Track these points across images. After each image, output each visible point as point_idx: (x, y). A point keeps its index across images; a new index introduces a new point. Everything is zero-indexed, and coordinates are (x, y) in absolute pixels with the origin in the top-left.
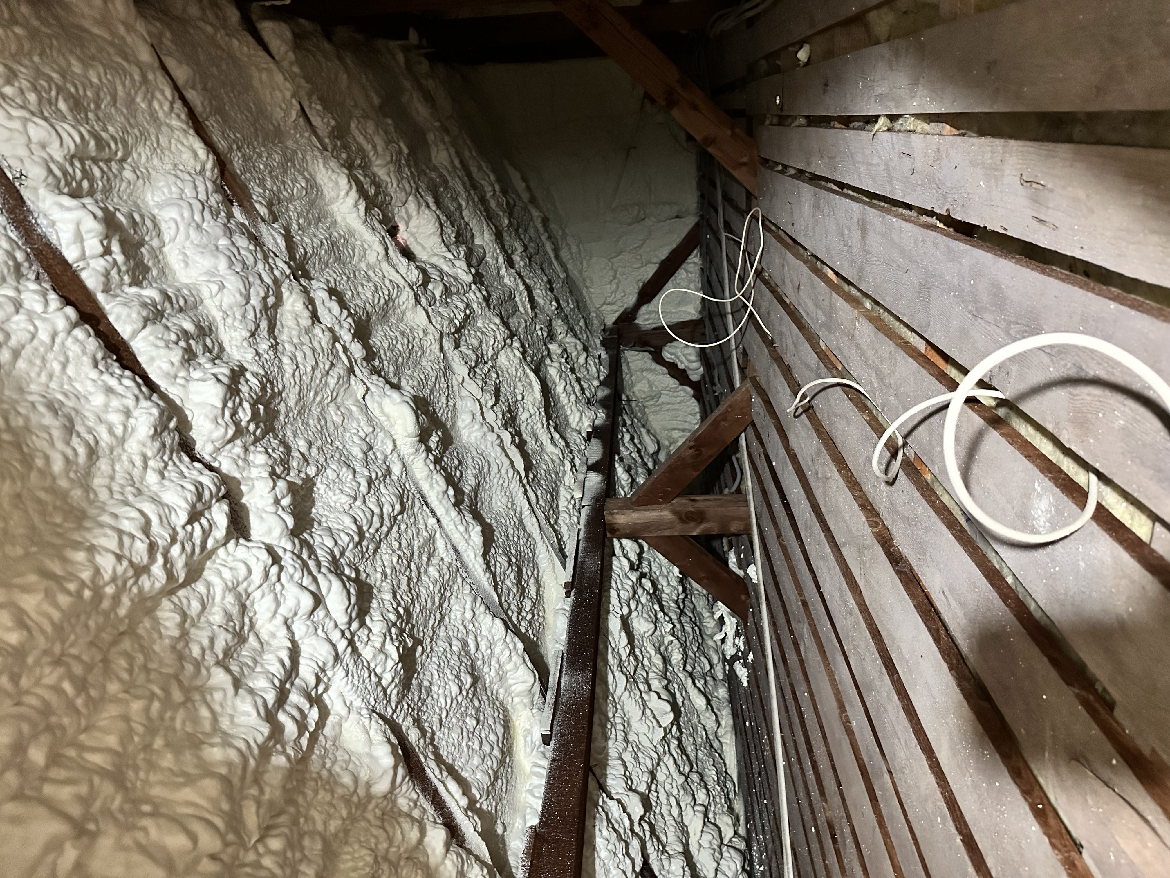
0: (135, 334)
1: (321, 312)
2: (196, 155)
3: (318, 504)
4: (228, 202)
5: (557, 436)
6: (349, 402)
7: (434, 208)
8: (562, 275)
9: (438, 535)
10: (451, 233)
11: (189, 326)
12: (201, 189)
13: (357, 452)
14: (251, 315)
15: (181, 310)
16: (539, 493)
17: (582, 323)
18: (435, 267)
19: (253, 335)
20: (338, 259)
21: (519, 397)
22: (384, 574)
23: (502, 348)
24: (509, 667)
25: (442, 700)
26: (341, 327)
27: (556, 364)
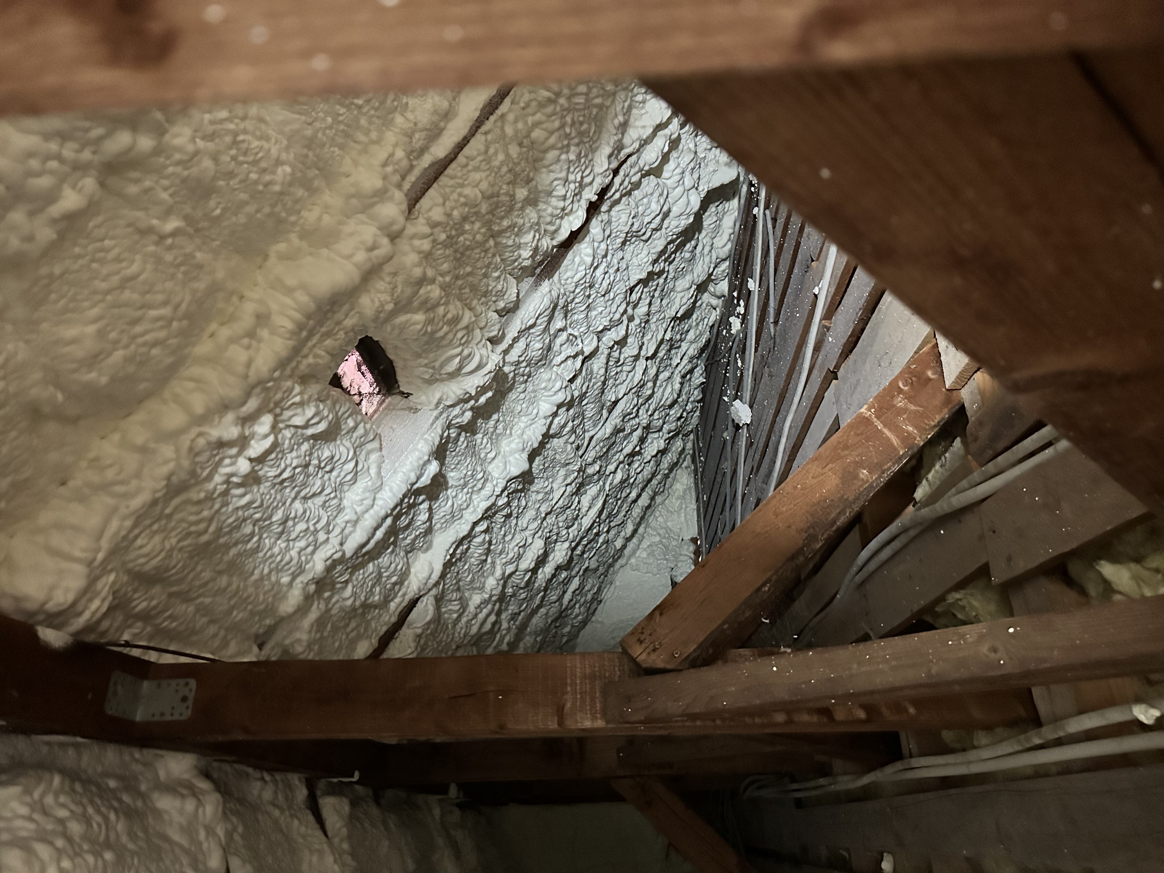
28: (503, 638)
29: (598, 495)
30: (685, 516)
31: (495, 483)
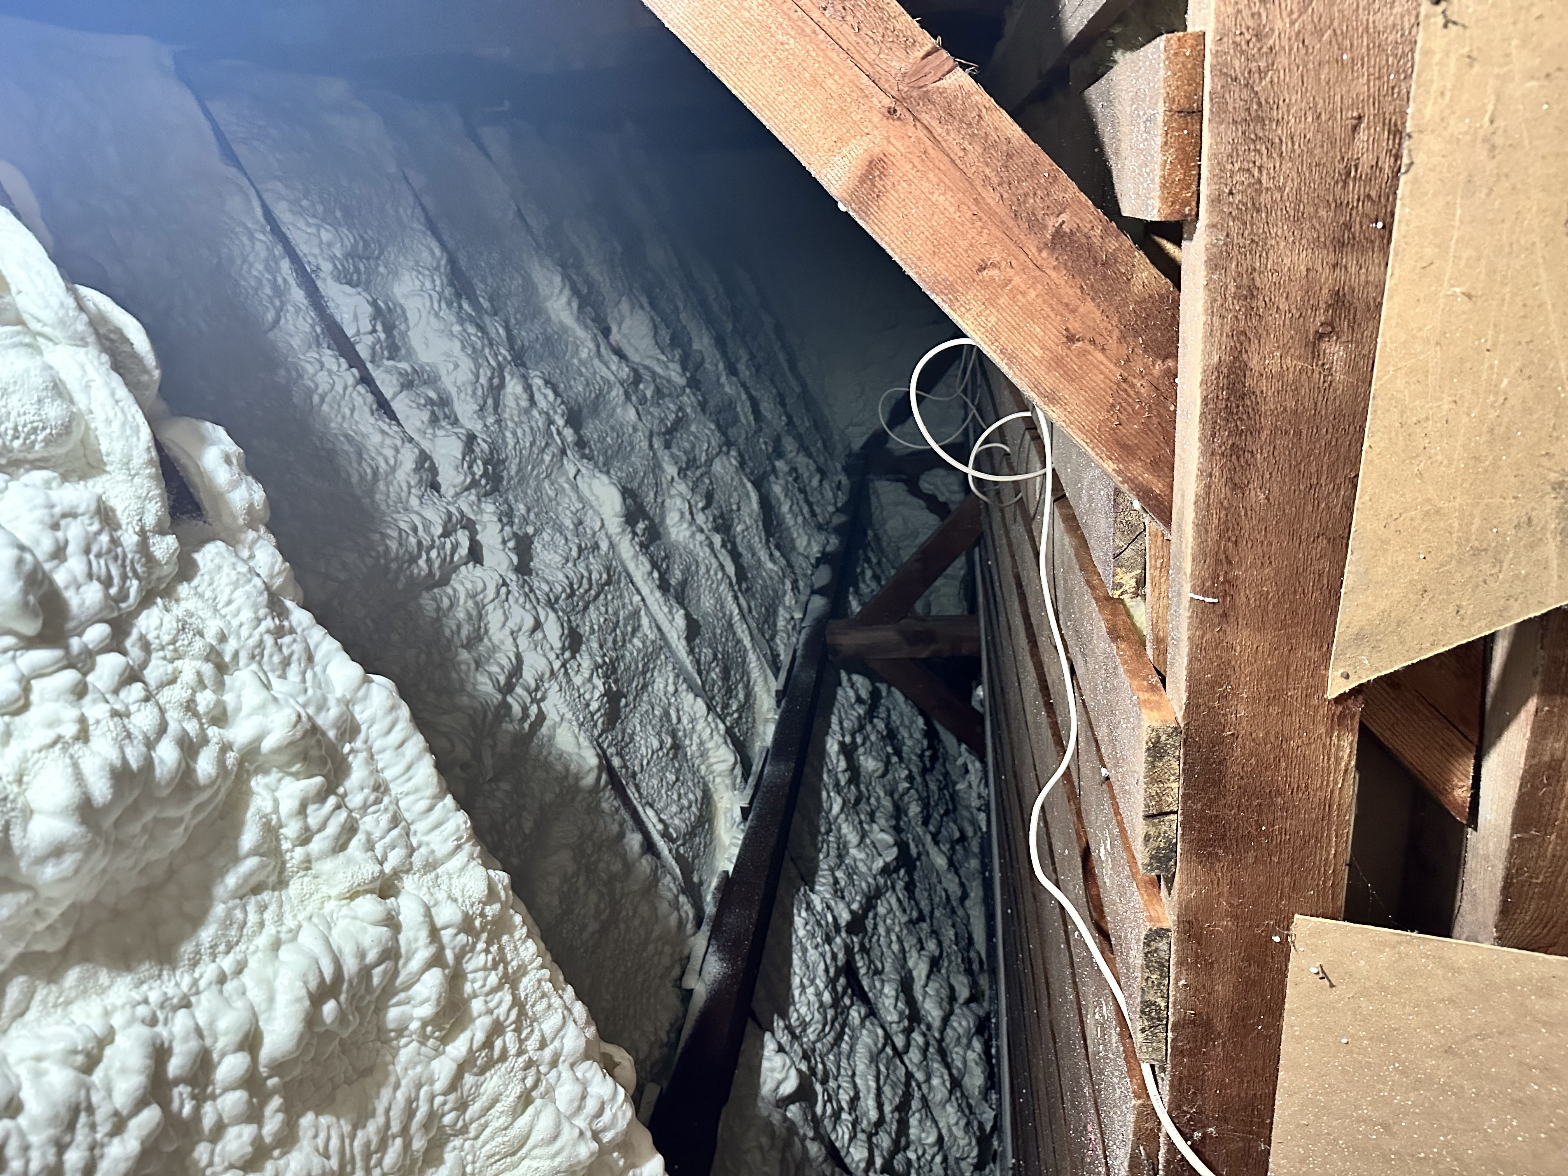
0: (395, 395)
1: (538, 396)
2: (432, 253)
3: (536, 560)
4: (459, 296)
5: (777, 554)
6: (562, 480)
7: (648, 308)
8: (798, 390)
9: (643, 613)
10: (665, 335)
11: (433, 395)
12: (438, 282)
13: (568, 523)
14: (479, 392)
15: (425, 383)
16: (752, 604)
17: (820, 444)
18: (647, 368)
19: (481, 409)
20: (552, 354)
21: (735, 507)
22: (592, 628)
23: (718, 454)
24: (710, 745)
25: (643, 750)
26: (555, 412)
27: (782, 482)
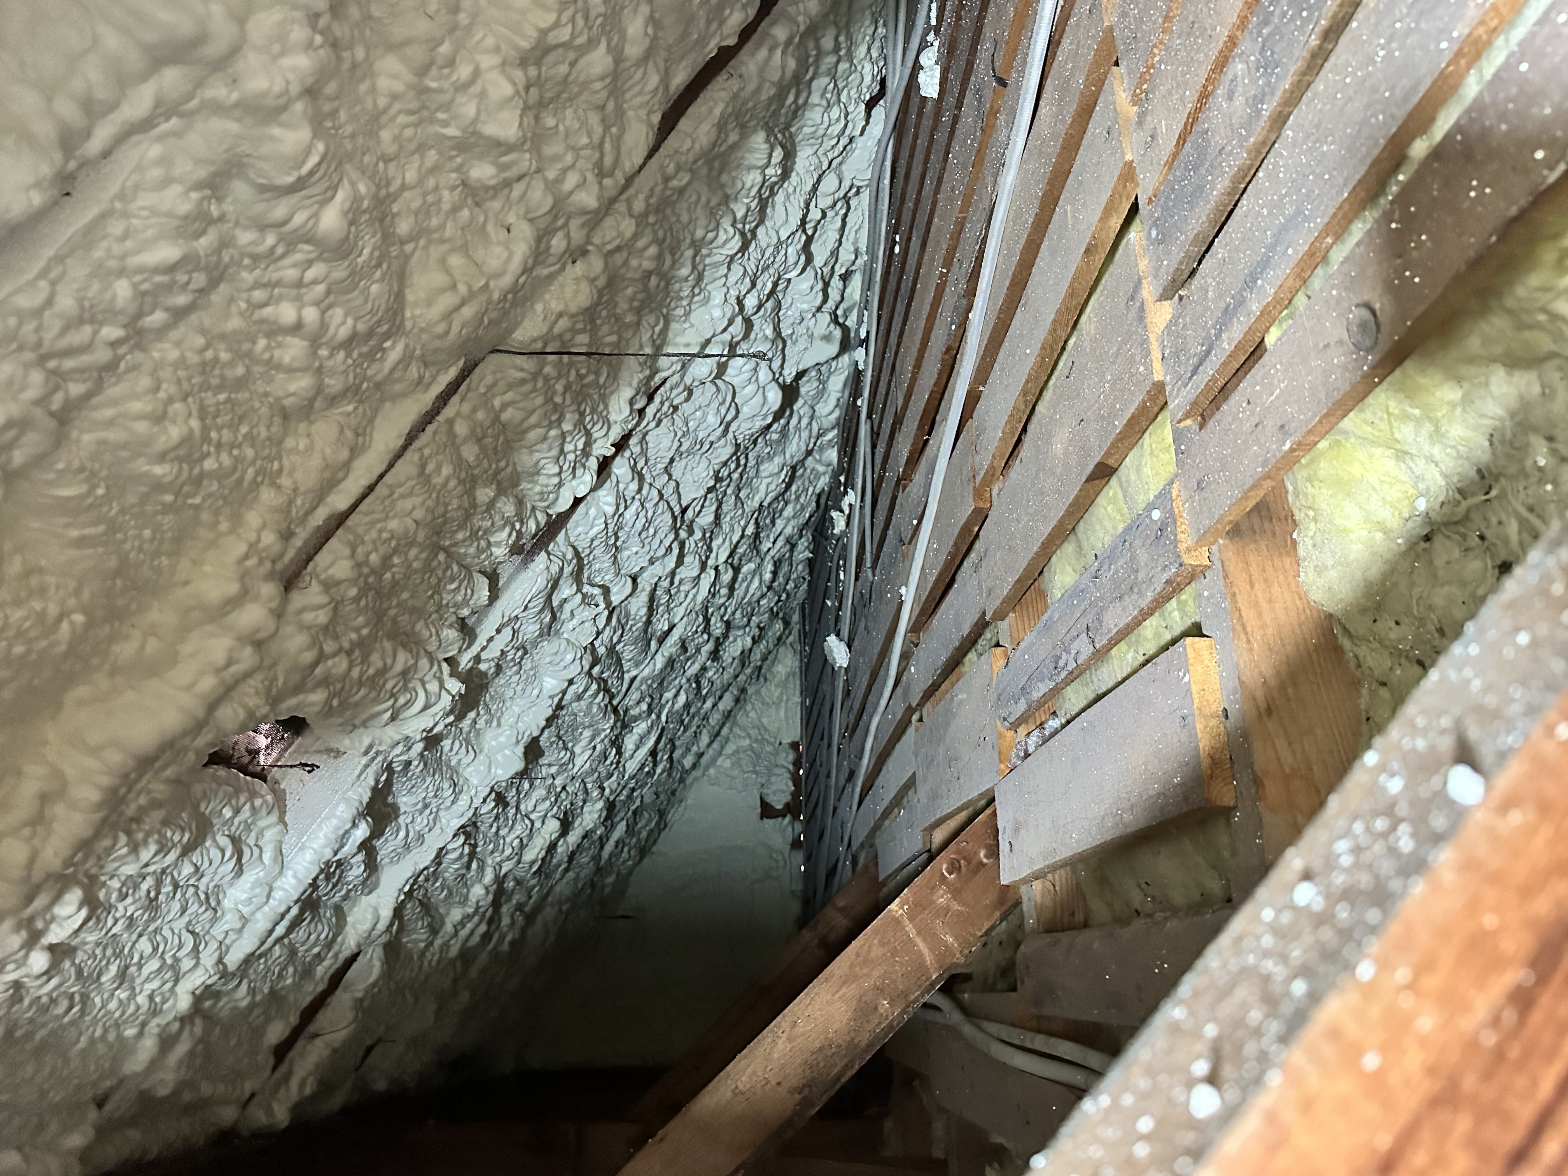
28: (502, 937)
29: (649, 732)
30: (786, 711)
31: (473, 792)
